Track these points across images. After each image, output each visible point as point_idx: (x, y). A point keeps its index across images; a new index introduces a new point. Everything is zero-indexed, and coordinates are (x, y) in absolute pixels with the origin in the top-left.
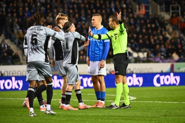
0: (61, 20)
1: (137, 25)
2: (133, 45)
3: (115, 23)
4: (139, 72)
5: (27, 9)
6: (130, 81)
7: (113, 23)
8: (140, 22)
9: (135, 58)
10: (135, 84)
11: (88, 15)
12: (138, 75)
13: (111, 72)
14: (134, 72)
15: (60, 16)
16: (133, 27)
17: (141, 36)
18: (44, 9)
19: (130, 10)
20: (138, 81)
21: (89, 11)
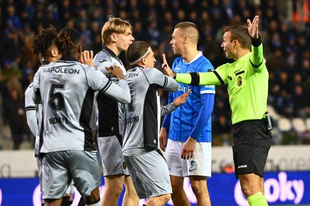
0: (115, 35)
1: (289, 50)
2: (280, 101)
3: (238, 44)
4: (294, 167)
5: (11, 9)
6: (272, 190)
7: (233, 44)
8: (297, 43)
9: (284, 133)
10: (283, 199)
11: (167, 24)
12: (292, 175)
13: (225, 168)
14: (283, 166)
15: (113, 26)
16: (278, 53)
17: (298, 78)
18: (56, 10)
19: (270, 13)
20: (293, 190)
21: (168, 16)
